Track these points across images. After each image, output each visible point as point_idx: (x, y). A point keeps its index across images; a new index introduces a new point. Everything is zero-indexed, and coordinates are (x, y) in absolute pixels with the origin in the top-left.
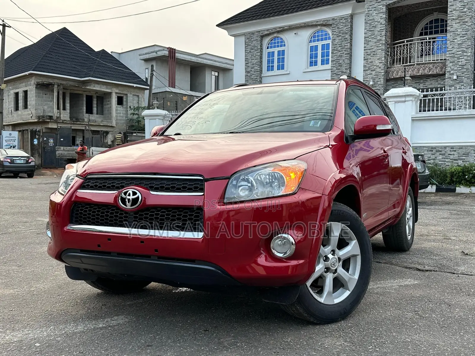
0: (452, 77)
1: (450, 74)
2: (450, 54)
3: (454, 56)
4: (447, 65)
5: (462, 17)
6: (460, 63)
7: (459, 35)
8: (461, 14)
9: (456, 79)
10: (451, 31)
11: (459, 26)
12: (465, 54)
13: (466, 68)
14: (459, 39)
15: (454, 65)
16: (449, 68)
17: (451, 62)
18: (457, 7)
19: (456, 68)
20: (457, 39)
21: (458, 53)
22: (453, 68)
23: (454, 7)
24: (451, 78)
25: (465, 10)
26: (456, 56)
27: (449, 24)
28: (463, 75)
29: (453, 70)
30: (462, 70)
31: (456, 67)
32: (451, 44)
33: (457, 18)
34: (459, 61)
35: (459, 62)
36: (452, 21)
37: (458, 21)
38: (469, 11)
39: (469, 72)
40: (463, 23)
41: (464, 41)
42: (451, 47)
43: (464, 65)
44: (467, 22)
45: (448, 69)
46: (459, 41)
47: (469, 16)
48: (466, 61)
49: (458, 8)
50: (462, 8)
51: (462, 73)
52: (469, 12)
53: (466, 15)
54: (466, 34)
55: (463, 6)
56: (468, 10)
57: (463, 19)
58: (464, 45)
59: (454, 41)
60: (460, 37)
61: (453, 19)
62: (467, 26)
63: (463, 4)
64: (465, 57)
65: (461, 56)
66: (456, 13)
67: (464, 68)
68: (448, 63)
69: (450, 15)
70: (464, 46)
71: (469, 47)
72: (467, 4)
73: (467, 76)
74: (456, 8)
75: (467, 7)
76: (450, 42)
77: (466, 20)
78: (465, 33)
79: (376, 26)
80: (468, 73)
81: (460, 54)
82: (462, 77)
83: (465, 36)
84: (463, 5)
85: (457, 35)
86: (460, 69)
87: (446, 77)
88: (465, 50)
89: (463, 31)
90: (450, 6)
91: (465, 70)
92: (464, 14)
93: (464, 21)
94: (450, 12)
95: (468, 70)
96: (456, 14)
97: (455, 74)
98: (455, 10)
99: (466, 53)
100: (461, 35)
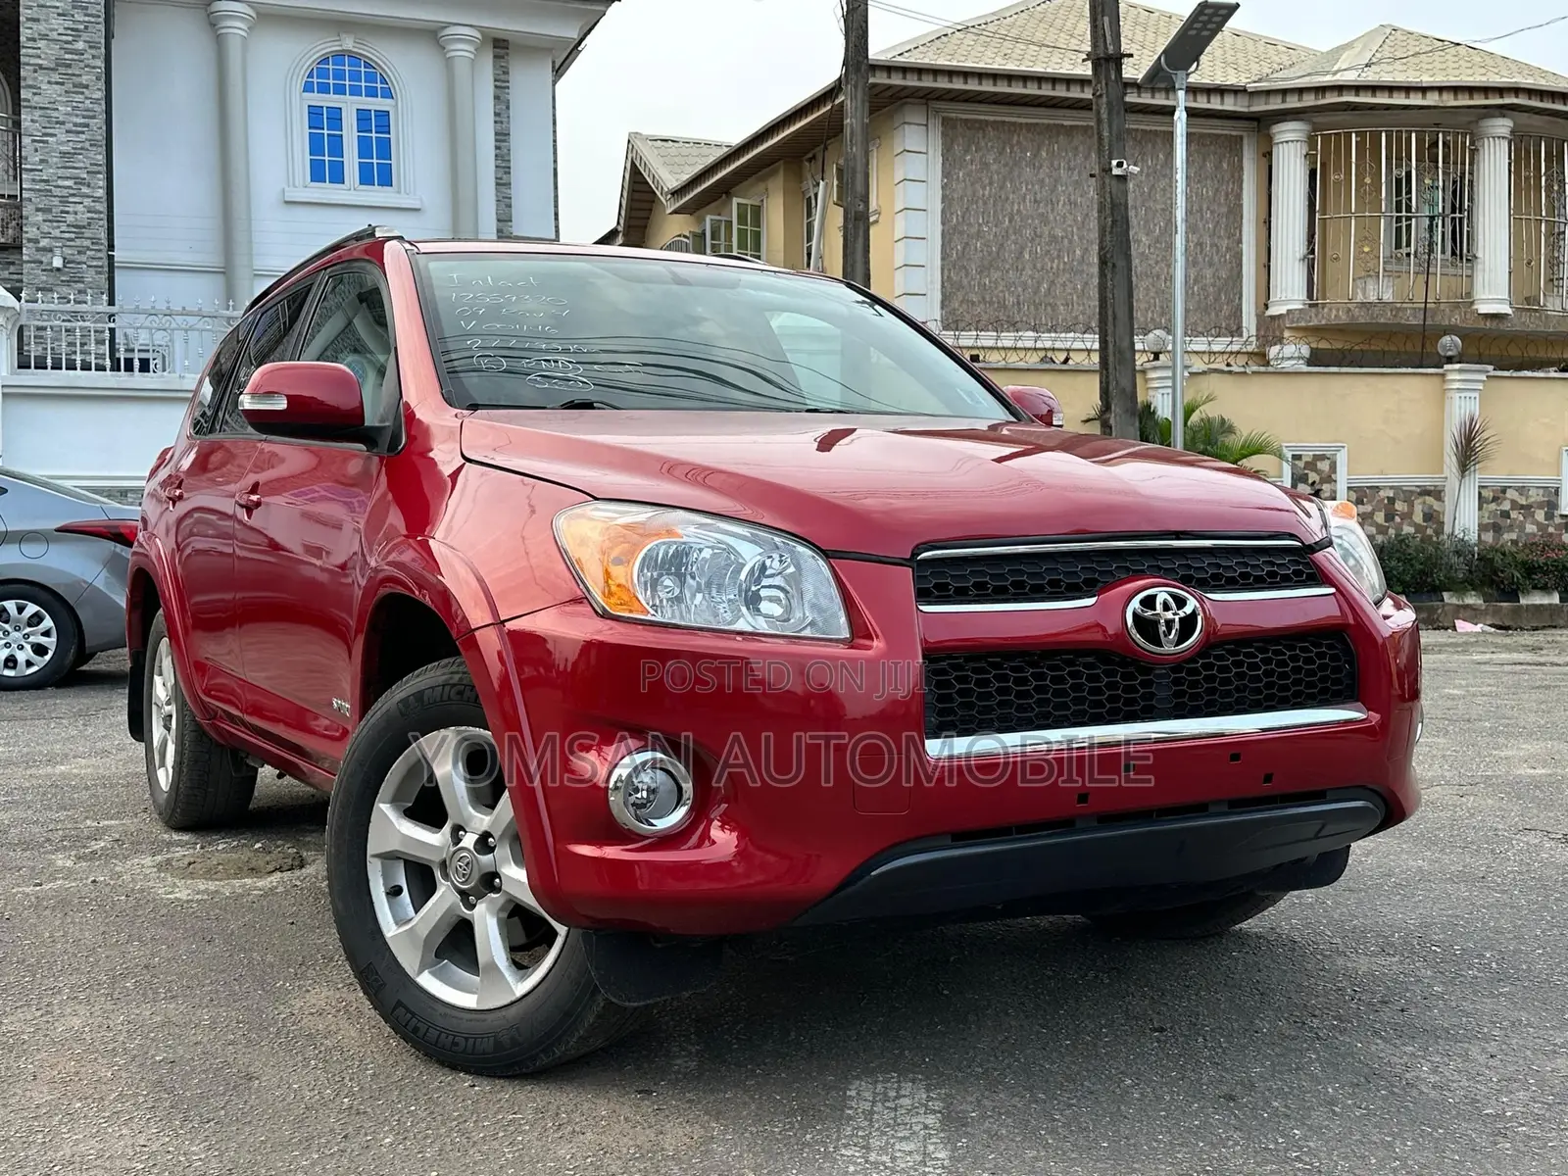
0: (44, 259)
1: (38, 250)
2: (34, 180)
3: (50, 191)
4: (27, 218)
5: (69, 66)
6: (70, 218)
7: (63, 123)
8: (67, 56)
9: (58, 269)
10: (34, 104)
11: (60, 95)
12: (85, 190)
13: (90, 235)
14: (63, 137)
15: (50, 221)
16: (35, 230)
17: (38, 210)
18: (52, 30)
19: (56, 233)
20: (55, 135)
21: (60, 183)
22: (45, 228)
23: (42, 27)
24: (42, 262)
25: (80, 45)
26: (57, 192)
27: (25, 79)
28: (83, 258)
29: (46, 235)
30: (78, 242)
31: (59, 227)
32: (36, 150)
33: (52, 66)
34: (67, 209)
35: (67, 212)
36: (35, 71)
37: (56, 77)
38: (93, 51)
39: (100, 250)
40: (75, 86)
41: (82, 149)
42: (37, 159)
43: (84, 227)
44: (87, 87)
45: (30, 232)
46: (62, 143)
47: (94, 68)
48: (90, 215)
49: (55, 33)
50: (70, 38)
51: (79, 253)
52: (94, 57)
53: (82, 65)
54: (87, 126)
55: (69, 32)
56: (90, 47)
57: (74, 75)
58: (81, 161)
59: (46, 142)
60: (67, 132)
61: (41, 67)
62: (88, 102)
63: (70, 24)
64: (87, 202)
65: (73, 195)
66: (48, 46)
67: (86, 235)
68: (28, 210)
69: (30, 51)
70: (82, 165)
71: (96, 168)
72: (86, 27)
73: (95, 263)
74: (48, 32)
75: (85, 36)
76: (34, 141)
77: (84, 80)
78: (82, 121)
80: (99, 255)
81: (69, 187)
82: (79, 263)
83: (83, 133)
84: (72, 29)
85: (57, 123)
86: (73, 236)
87: (25, 258)
88: (85, 176)
89: (77, 116)
90: (28, 19)
91: (87, 243)
92: (76, 57)
93: (76, 80)
94: (29, 39)
95: (97, 243)
96: (47, 53)
97: (58, 251)
98: (44, 37)
99: (89, 186)
100: (69, 126)
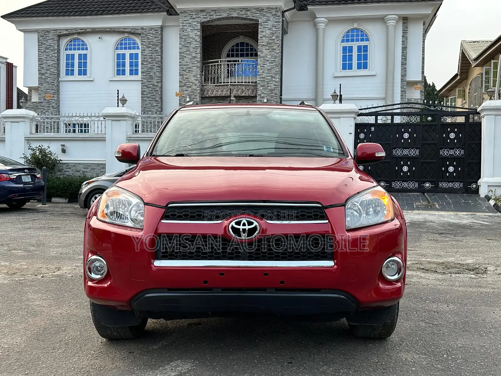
0: (262, 100)
1: (261, 97)
2: (260, 78)
3: (264, 80)
4: (258, 89)
5: (271, 44)
6: (269, 88)
7: (268, 61)
8: (270, 41)
9: (266, 103)
10: (261, 56)
11: (268, 53)
12: (274, 79)
13: (274, 92)
14: (268, 65)
15: (264, 89)
16: (260, 92)
17: (261, 86)
18: (267, 34)
19: (266, 92)
20: (266, 64)
21: (267, 78)
22: (263, 91)
23: (264, 34)
24: (261, 101)
25: (274, 37)
26: (266, 80)
27: (259, 49)
28: (272, 99)
29: (263, 93)
30: (271, 94)
31: (266, 91)
32: (261, 69)
33: (266, 44)
34: (269, 85)
35: (269, 86)
36: (262, 47)
37: (267, 48)
38: (277, 39)
39: (277, 96)
40: (272, 49)
41: (273, 67)
42: (261, 71)
43: (273, 90)
44: (275, 49)
45: (259, 92)
46: (268, 66)
47: (277, 44)
48: (275, 86)
49: (267, 35)
50: (271, 36)
51: (271, 97)
52: (277, 40)
53: (274, 43)
54: (275, 61)
55: (271, 34)
56: (276, 38)
57: (272, 46)
58: (273, 71)
59: (264, 66)
60: (270, 63)
61: (264, 45)
62: (275, 54)
63: (271, 32)
64: (274, 83)
65: (271, 81)
66: (265, 39)
67: (273, 92)
68: (259, 86)
69: (261, 41)
70: (273, 72)
71: (277, 73)
72: (276, 32)
73: (275, 100)
74: (266, 35)
75: (275, 35)
76: (261, 67)
77: (274, 47)
78: (274, 59)
79: (191, 43)
80: (277, 98)
81: (270, 79)
82: (271, 100)
83: (274, 63)
84: (272, 33)
85: (267, 61)
86: (270, 93)
87: (257, 100)
88: (274, 75)
89: (272, 58)
90: (261, 32)
91: (274, 95)
92: (273, 41)
93: (273, 48)
94: (261, 38)
95: (276, 95)
96: (265, 40)
97: (265, 98)
98: (264, 36)
99: (275, 78)
100: (270, 61)
